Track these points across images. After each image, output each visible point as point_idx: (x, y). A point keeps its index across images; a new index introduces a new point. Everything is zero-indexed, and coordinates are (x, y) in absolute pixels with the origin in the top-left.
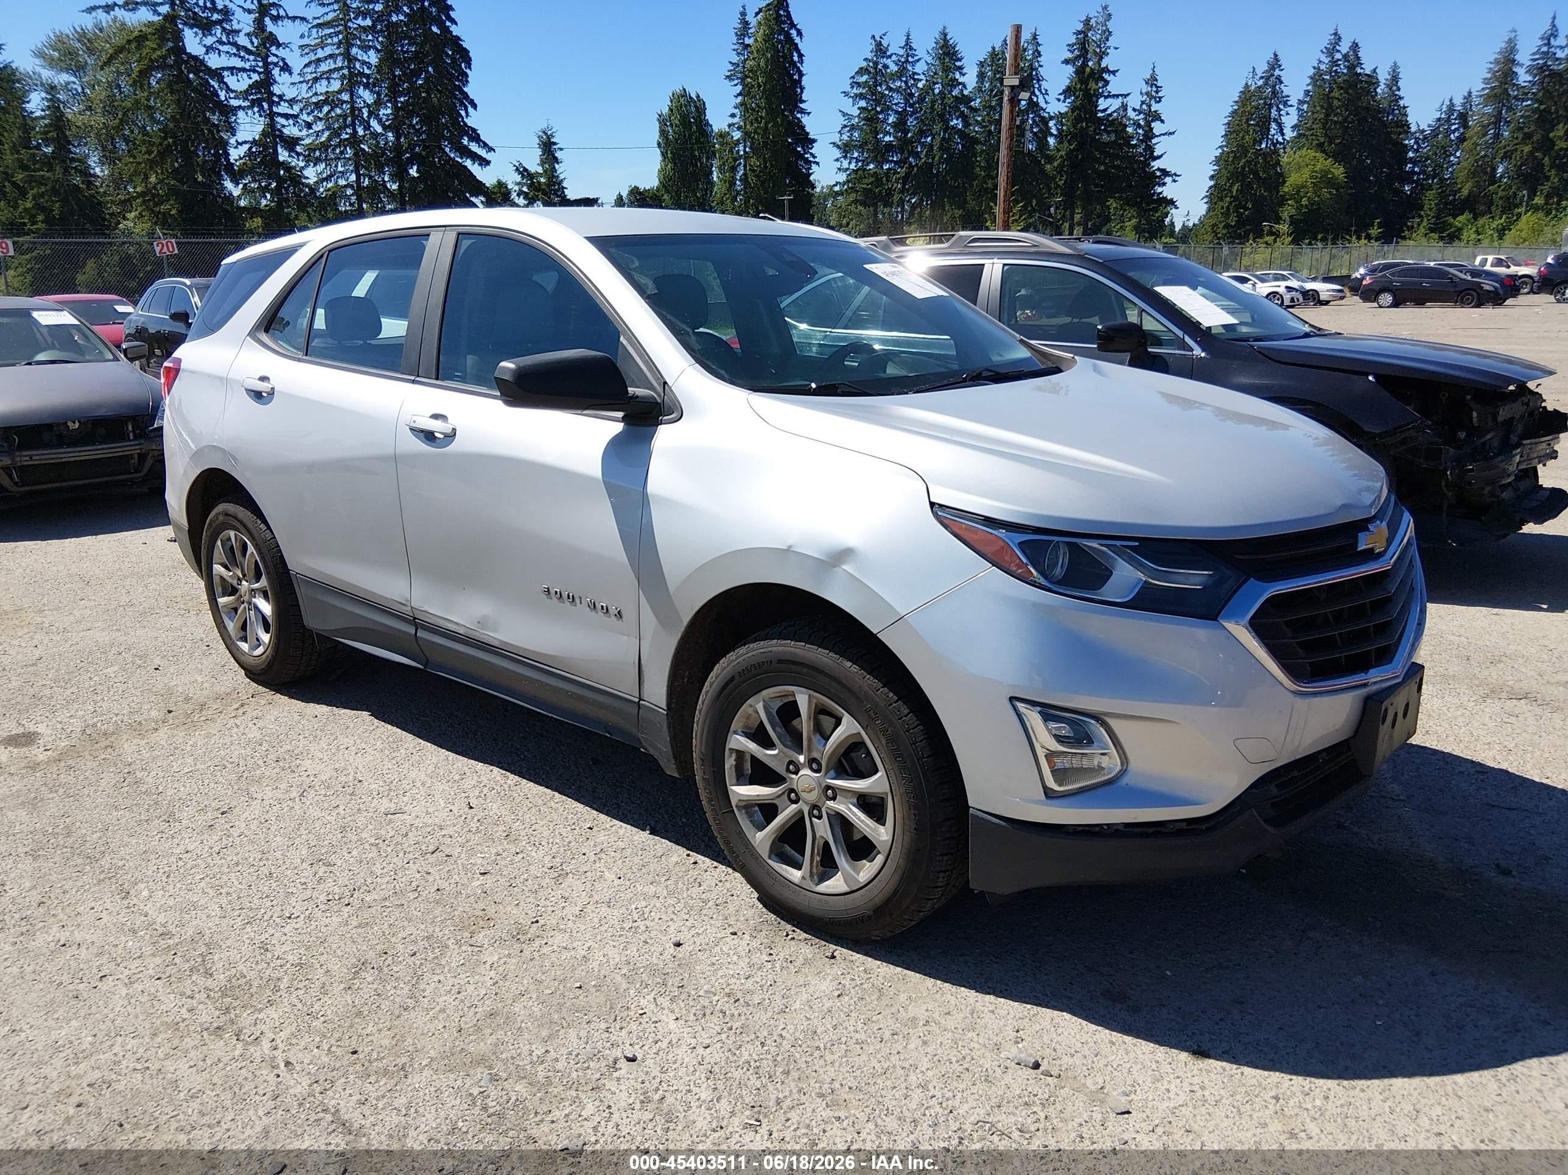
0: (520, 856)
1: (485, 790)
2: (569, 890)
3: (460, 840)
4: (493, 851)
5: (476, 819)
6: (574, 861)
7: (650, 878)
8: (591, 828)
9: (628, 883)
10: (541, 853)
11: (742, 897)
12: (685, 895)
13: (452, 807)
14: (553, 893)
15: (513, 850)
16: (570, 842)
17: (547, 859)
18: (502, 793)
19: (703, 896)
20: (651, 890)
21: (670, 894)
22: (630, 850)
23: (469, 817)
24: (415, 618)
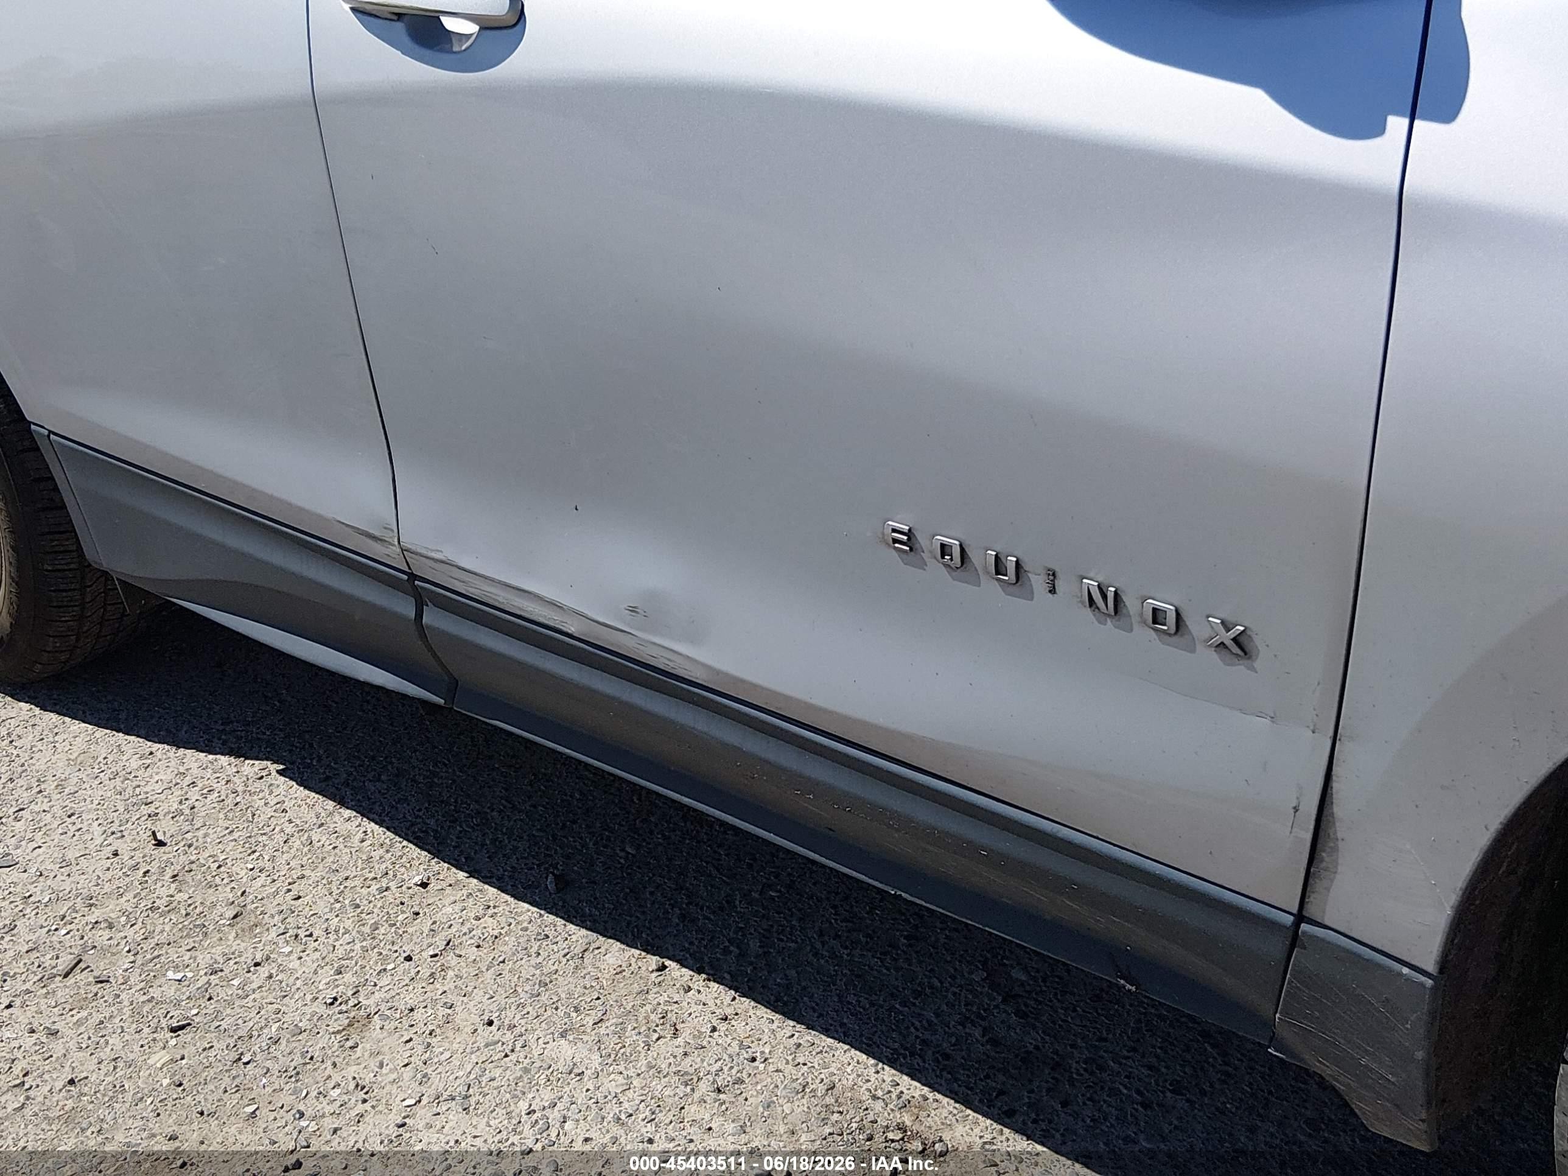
0: (264, 971)
1: (194, 795)
2: (373, 1064)
3: (130, 933)
4: (204, 959)
5: (169, 873)
6: (385, 980)
7: (559, 1019)
8: (424, 885)
9: (509, 1036)
10: (311, 959)
11: (776, 1062)
12: (642, 1064)
13: (118, 845)
14: (336, 1078)
15: (247, 958)
16: (375, 927)
17: (326, 975)
18: (229, 801)
19: (686, 1065)
20: (565, 1051)
21: (611, 1058)
22: (511, 940)
23: (154, 868)
24: (413, 577)
